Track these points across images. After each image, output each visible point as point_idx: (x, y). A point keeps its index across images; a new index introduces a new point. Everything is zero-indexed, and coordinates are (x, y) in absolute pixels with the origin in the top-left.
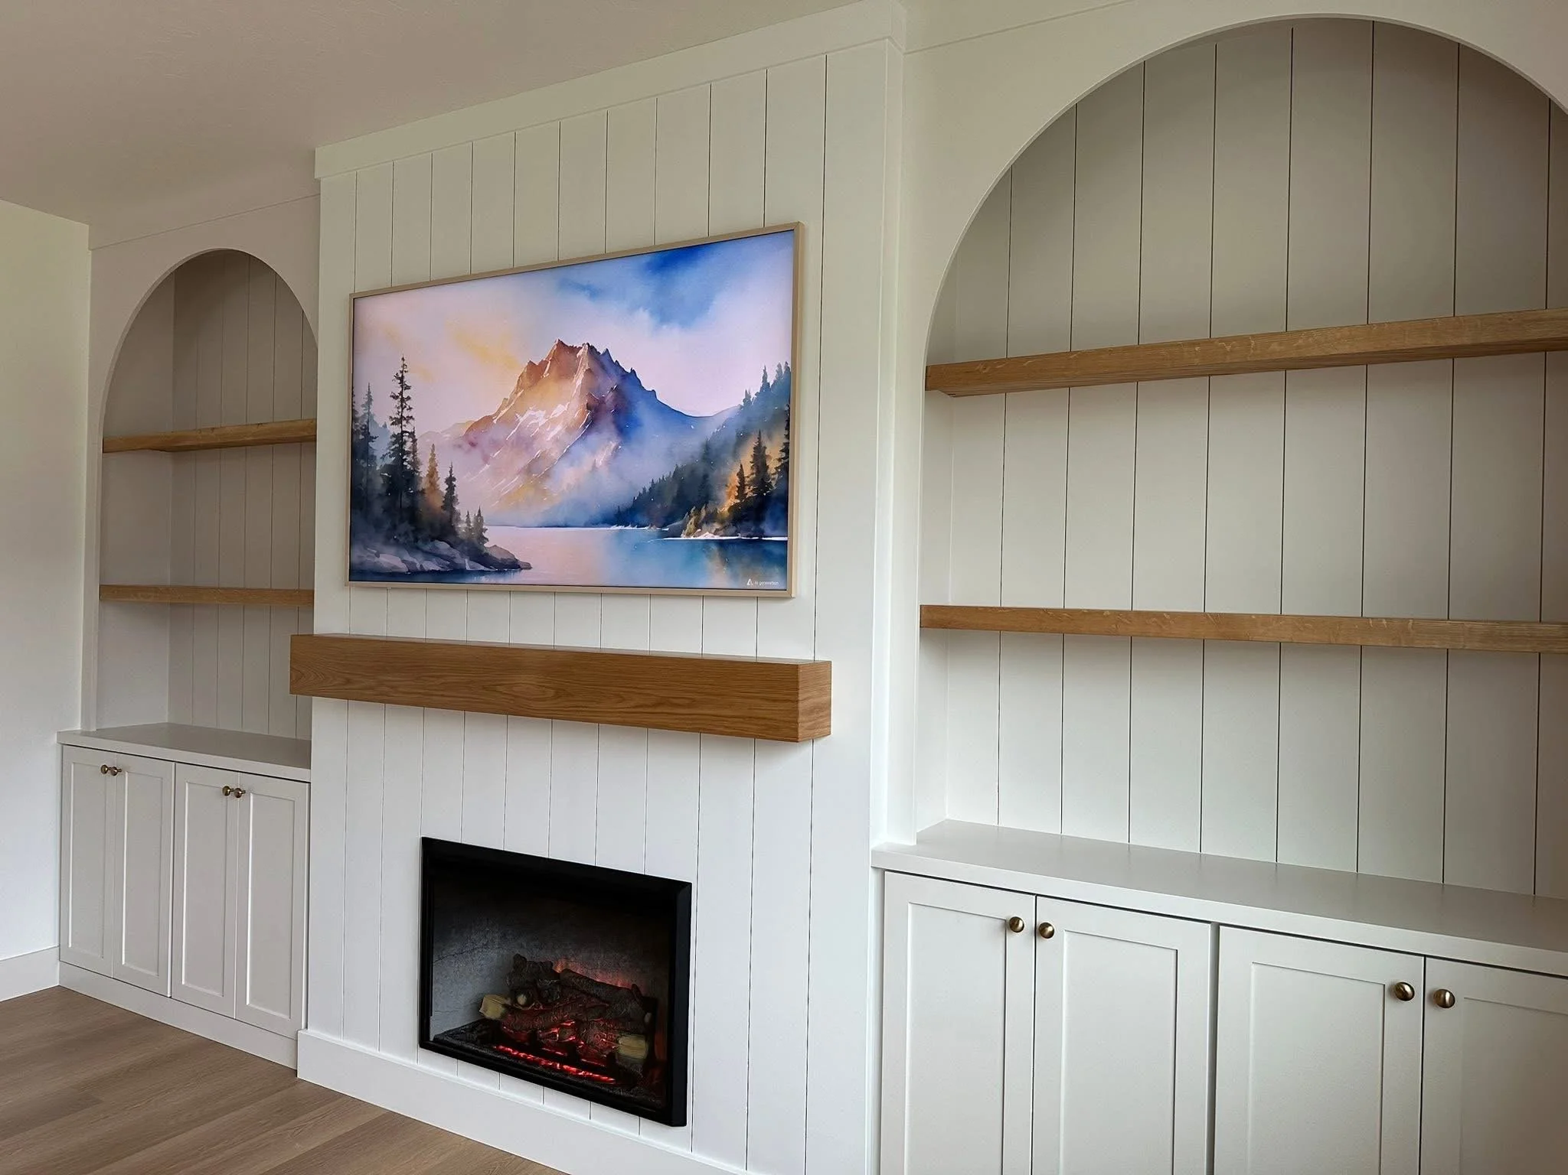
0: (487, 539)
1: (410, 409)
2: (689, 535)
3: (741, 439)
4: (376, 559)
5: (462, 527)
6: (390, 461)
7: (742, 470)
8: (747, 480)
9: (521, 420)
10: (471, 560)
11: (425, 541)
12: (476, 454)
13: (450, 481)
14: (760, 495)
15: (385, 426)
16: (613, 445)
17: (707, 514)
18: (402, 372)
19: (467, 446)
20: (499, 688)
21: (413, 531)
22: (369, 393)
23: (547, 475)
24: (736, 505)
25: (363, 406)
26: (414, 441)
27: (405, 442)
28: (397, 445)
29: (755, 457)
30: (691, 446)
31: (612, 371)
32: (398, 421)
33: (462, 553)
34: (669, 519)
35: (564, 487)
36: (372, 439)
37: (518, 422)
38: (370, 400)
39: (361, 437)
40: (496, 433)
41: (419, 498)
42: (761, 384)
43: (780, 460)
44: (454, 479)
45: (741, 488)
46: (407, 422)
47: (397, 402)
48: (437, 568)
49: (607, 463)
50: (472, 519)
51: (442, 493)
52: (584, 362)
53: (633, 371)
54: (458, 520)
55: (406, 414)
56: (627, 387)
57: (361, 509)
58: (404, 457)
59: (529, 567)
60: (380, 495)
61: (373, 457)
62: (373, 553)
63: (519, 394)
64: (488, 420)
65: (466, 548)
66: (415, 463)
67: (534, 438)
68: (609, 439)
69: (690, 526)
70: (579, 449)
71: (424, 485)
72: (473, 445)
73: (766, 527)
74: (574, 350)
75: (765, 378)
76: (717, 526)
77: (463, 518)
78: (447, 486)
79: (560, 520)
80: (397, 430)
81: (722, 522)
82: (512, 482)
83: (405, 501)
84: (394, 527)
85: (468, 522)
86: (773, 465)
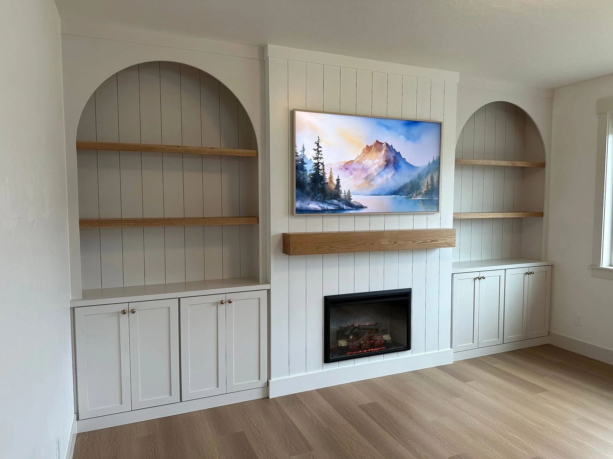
0: (352, 199)
1: (322, 155)
2: (414, 198)
3: (428, 173)
4: (308, 206)
5: (342, 195)
6: (313, 172)
7: (428, 181)
8: (429, 184)
9: (364, 163)
10: (346, 205)
11: (328, 200)
12: (348, 172)
13: (338, 180)
14: (432, 188)
15: (311, 160)
16: (393, 172)
17: (419, 192)
18: (318, 141)
19: (344, 169)
20: (376, 244)
21: (323, 196)
22: (303, 147)
23: (372, 180)
24: (426, 190)
25: (300, 151)
26: (323, 166)
27: (320, 166)
28: (316, 167)
29: (431, 178)
30: (414, 175)
31: (393, 151)
32: (317, 158)
33: (343, 204)
34: (409, 194)
35: (378, 184)
36: (305, 164)
37: (363, 163)
38: (304, 150)
39: (300, 162)
40: (355, 166)
41: (326, 185)
42: (433, 160)
43: (437, 179)
44: (340, 180)
45: (427, 186)
46: (320, 159)
47: (316, 152)
48: (333, 209)
49: (392, 177)
50: (346, 192)
51: (335, 184)
52: (385, 148)
53: (399, 152)
54: (341, 193)
55: (320, 156)
56: (397, 157)
57: (300, 188)
58: (319, 171)
59: (366, 207)
60: (309, 184)
61: (306, 170)
62: (306, 204)
63: (363, 155)
64: (352, 161)
65: (344, 202)
66: (324, 173)
67: (368, 169)
68: (392, 171)
69: (415, 195)
70: (383, 173)
71: (327, 181)
72: (346, 169)
73: (433, 196)
74: (381, 144)
75: (434, 158)
76: (421, 196)
77: (343, 192)
78: (337, 182)
79: (377, 194)
80: (316, 161)
81: (423, 194)
82: (361, 181)
83: (320, 186)
84: (315, 195)
85: (345, 193)
86: (435, 180)
